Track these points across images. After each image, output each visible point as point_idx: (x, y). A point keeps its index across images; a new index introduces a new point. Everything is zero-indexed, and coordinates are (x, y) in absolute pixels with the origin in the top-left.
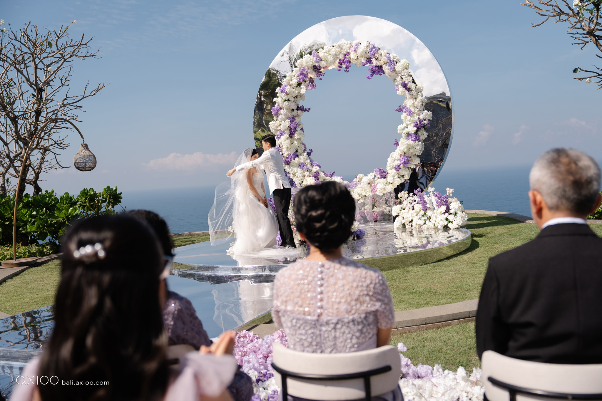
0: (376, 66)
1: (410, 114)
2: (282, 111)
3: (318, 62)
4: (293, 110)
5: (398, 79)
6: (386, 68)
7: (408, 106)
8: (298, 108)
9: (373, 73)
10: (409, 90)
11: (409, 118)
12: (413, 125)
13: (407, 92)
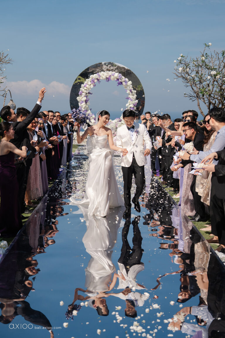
0: (120, 82)
1: (132, 100)
2: (83, 94)
3: (99, 77)
4: (87, 93)
5: (128, 88)
6: (124, 83)
7: (131, 98)
8: (89, 93)
9: (119, 84)
10: (132, 92)
11: (131, 102)
12: (132, 104)
13: (130, 93)
